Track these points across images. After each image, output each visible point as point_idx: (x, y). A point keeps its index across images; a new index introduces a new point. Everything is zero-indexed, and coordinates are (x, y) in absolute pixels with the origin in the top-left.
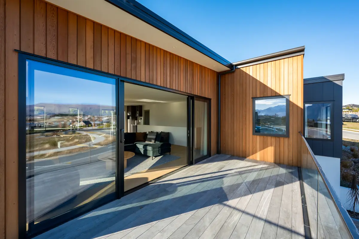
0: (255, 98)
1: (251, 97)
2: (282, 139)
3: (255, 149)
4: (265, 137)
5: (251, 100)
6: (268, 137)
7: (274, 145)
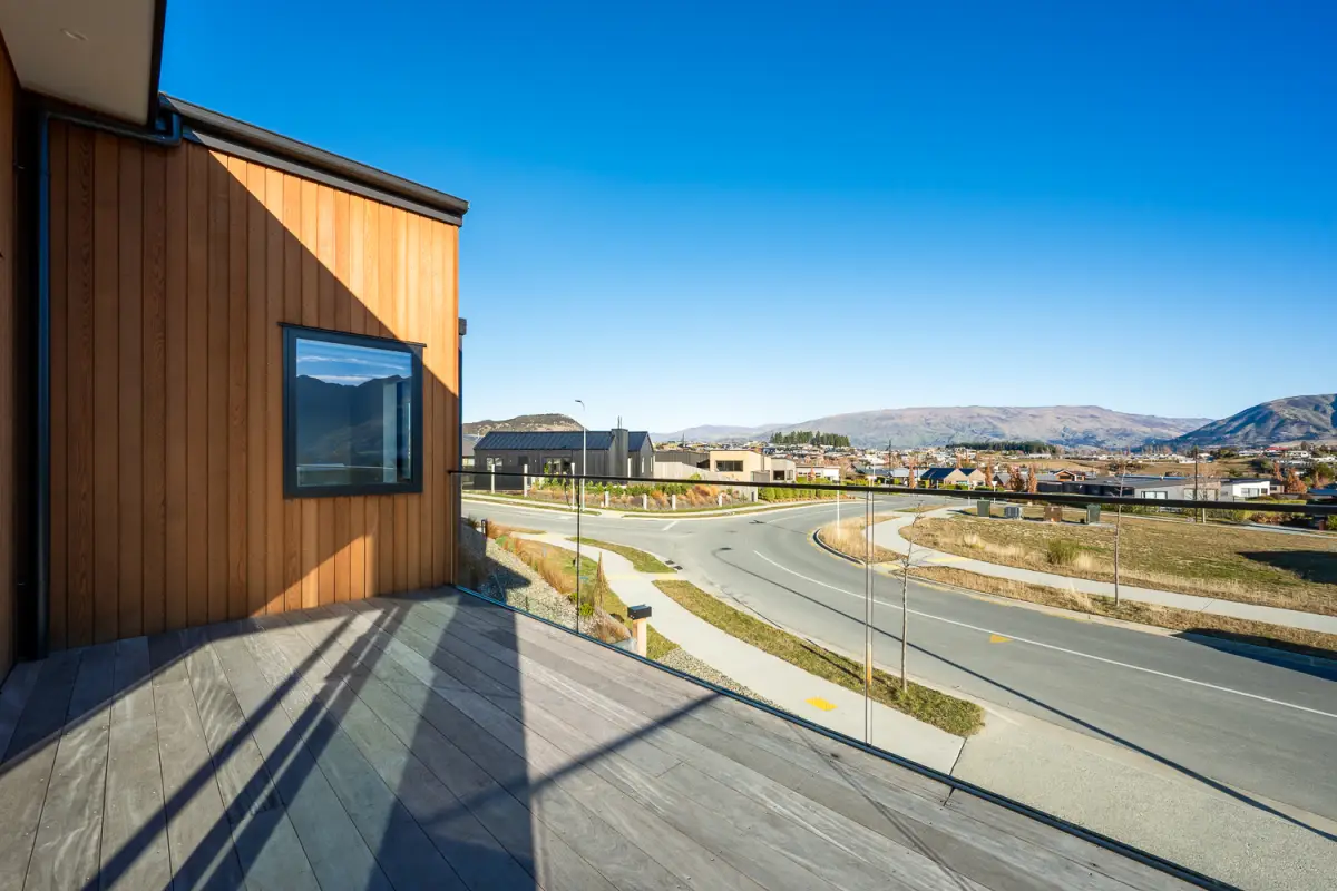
0: (292, 329)
1: (275, 317)
2: (400, 500)
3: (295, 561)
4: (341, 500)
5: (274, 332)
6: (352, 498)
7: (375, 529)
